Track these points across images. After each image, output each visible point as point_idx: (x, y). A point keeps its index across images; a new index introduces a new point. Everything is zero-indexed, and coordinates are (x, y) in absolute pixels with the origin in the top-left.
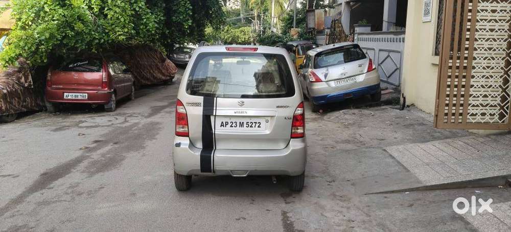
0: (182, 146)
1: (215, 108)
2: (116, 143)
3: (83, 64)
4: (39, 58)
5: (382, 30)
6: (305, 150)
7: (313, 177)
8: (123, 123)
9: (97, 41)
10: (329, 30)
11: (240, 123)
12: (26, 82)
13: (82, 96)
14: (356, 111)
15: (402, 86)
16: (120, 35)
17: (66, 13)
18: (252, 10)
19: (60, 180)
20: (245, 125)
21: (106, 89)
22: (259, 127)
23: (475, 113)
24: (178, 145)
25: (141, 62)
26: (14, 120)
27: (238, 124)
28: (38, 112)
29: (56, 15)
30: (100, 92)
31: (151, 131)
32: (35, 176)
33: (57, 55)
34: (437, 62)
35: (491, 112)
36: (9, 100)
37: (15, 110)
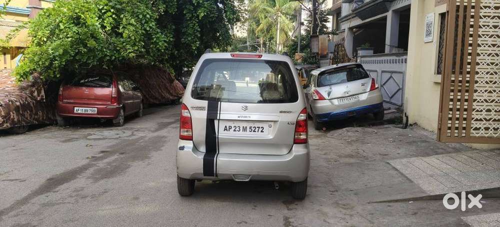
0: (185, 149)
1: (219, 112)
2: (122, 154)
3: (94, 80)
4: (52, 73)
5: (384, 52)
6: (308, 155)
7: (316, 187)
8: (130, 136)
9: (108, 58)
10: (332, 54)
11: (243, 127)
12: (39, 96)
13: (91, 111)
14: (359, 129)
15: (405, 106)
16: (130, 53)
17: (80, 31)
18: (258, 38)
19: (65, 184)
20: (248, 129)
21: (115, 104)
22: (262, 131)
23: (478, 127)
24: (182, 148)
25: (150, 82)
26: (25, 132)
27: (241, 129)
28: (48, 125)
29: (70, 33)
30: (109, 107)
31: (157, 144)
32: (41, 181)
33: (70, 70)
34: (440, 81)
35: (494, 126)
36: (21, 113)
37: (27, 123)
